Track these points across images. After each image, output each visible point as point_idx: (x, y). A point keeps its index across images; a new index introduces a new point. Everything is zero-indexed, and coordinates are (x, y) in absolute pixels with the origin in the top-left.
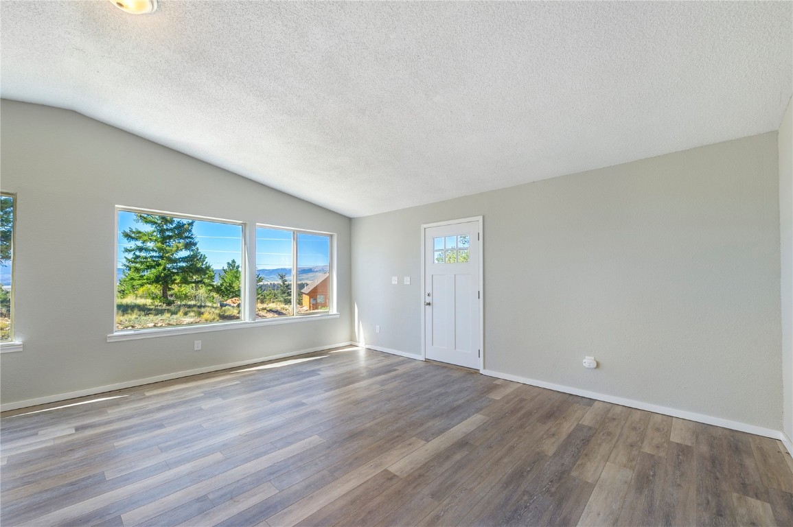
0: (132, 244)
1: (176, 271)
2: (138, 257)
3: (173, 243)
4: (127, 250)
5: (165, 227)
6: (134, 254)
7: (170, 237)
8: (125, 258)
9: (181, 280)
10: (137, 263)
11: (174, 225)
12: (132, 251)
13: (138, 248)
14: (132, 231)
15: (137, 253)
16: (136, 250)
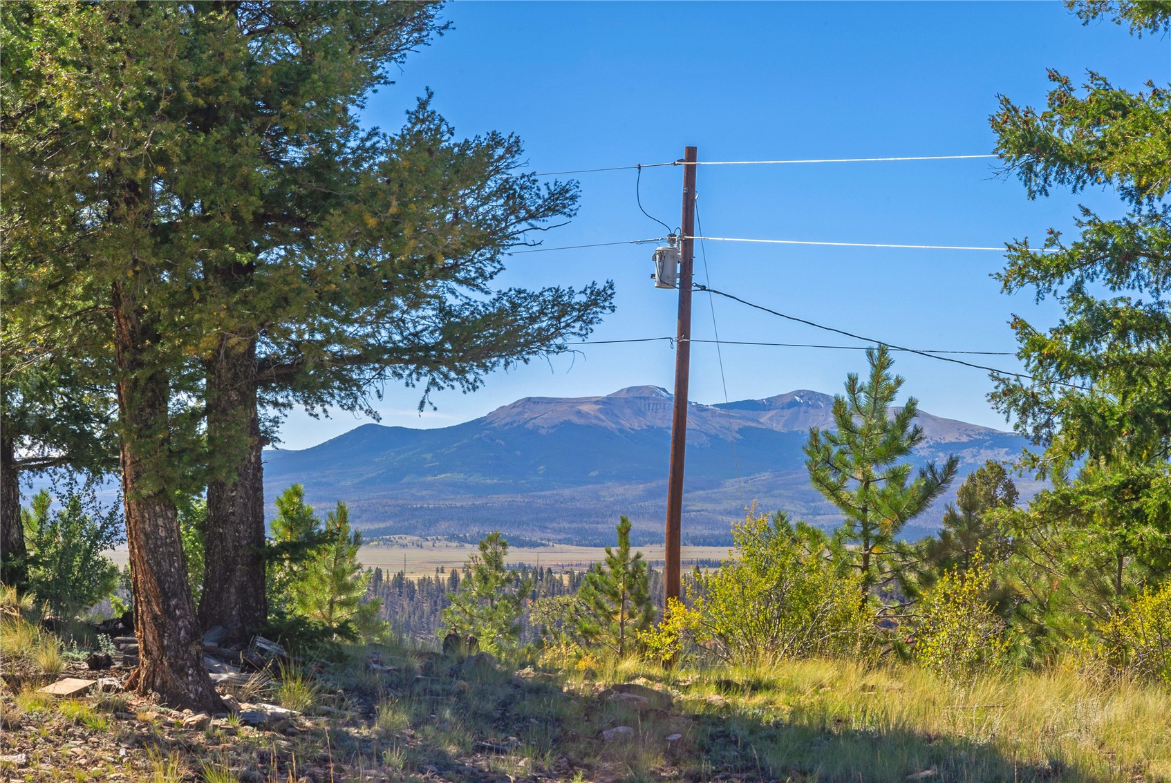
2: (1096, 319)
6: (1078, 288)
8: (1020, 326)
10: (1088, 368)
12: (1063, 267)
13: (1101, 246)
14: (1061, 100)
15: (1099, 290)
16: (1091, 260)
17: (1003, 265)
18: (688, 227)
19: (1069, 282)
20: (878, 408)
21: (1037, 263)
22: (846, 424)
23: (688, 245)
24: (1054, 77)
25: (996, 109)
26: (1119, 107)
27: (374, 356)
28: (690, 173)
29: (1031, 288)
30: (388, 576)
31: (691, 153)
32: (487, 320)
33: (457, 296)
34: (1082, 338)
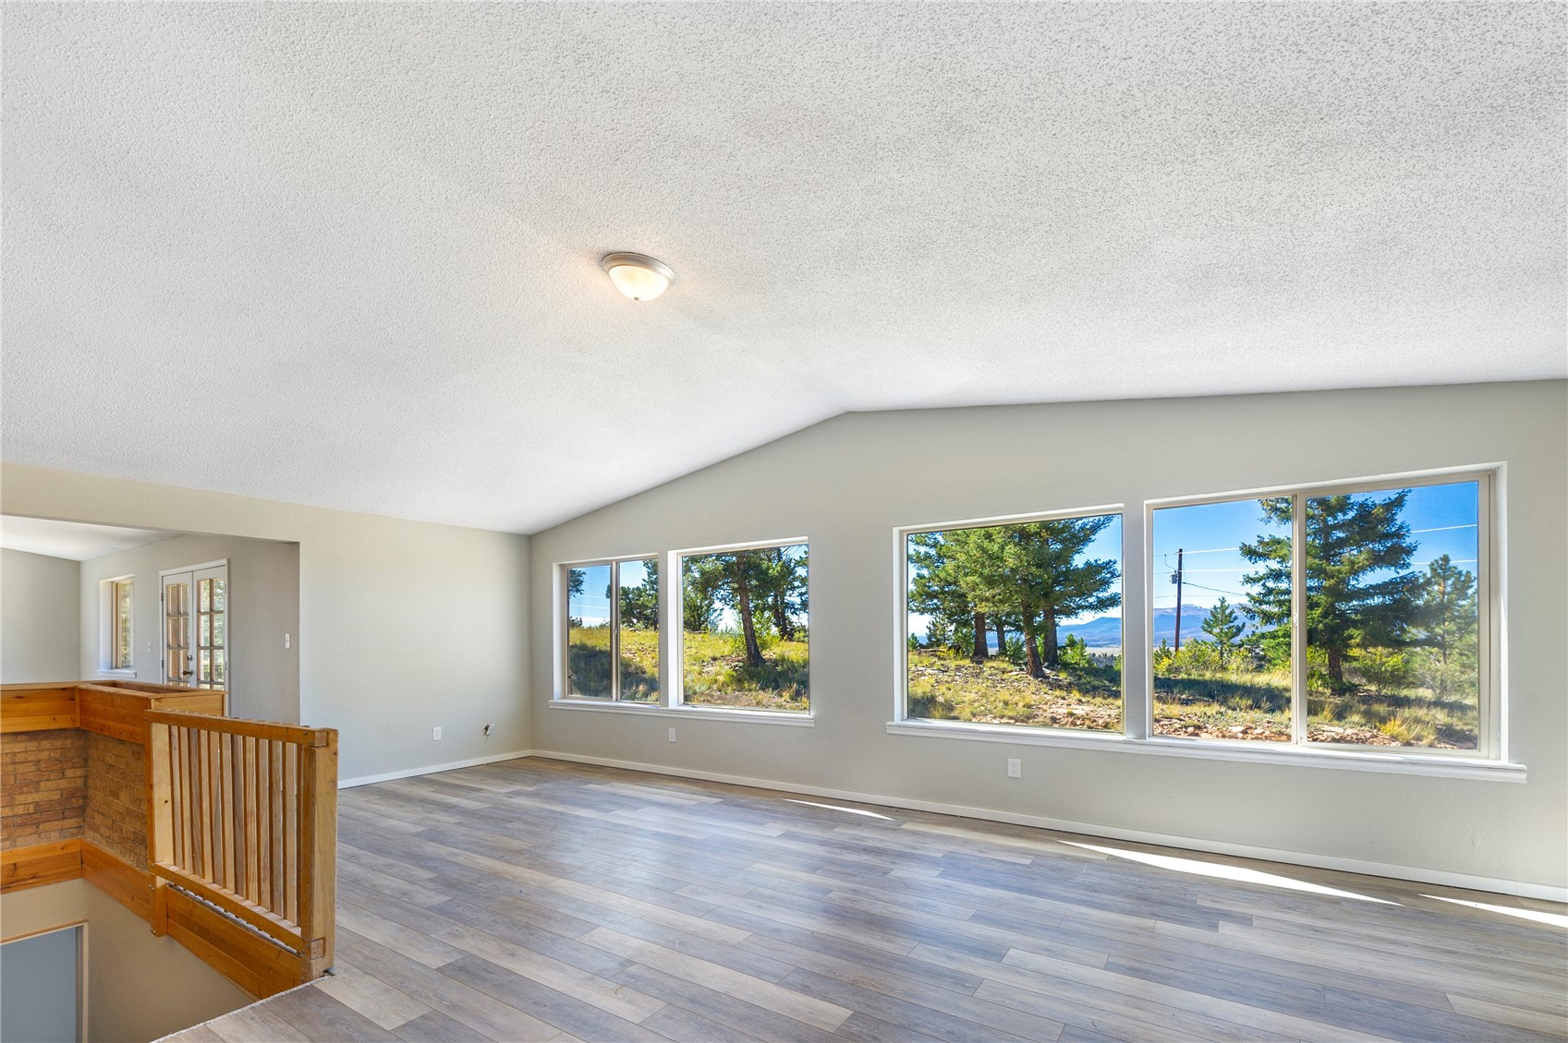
0: (1261, 568)
1: (1359, 617)
2: (1270, 591)
3: (1350, 553)
4: (1249, 580)
5: (1331, 521)
6: (1264, 585)
7: (1341, 543)
8: (1248, 594)
9: (1364, 638)
10: (1268, 603)
11: (1351, 514)
12: (1259, 580)
13: (1271, 574)
14: (1261, 542)
15: (1270, 584)
16: (1268, 578)
17: (1242, 580)
18: (1180, 568)
19: (1262, 582)
20: (1223, 612)
21: (1252, 579)
22: (1215, 617)
23: (1180, 573)
24: (1258, 537)
25: (1241, 545)
26: (1278, 542)
27: (1082, 608)
28: (1181, 555)
29: (1249, 585)
30: (1109, 655)
31: (1181, 550)
32: (1108, 599)
33: (1100, 595)
34: (1265, 595)
